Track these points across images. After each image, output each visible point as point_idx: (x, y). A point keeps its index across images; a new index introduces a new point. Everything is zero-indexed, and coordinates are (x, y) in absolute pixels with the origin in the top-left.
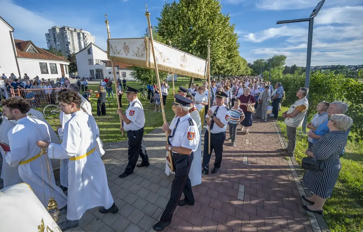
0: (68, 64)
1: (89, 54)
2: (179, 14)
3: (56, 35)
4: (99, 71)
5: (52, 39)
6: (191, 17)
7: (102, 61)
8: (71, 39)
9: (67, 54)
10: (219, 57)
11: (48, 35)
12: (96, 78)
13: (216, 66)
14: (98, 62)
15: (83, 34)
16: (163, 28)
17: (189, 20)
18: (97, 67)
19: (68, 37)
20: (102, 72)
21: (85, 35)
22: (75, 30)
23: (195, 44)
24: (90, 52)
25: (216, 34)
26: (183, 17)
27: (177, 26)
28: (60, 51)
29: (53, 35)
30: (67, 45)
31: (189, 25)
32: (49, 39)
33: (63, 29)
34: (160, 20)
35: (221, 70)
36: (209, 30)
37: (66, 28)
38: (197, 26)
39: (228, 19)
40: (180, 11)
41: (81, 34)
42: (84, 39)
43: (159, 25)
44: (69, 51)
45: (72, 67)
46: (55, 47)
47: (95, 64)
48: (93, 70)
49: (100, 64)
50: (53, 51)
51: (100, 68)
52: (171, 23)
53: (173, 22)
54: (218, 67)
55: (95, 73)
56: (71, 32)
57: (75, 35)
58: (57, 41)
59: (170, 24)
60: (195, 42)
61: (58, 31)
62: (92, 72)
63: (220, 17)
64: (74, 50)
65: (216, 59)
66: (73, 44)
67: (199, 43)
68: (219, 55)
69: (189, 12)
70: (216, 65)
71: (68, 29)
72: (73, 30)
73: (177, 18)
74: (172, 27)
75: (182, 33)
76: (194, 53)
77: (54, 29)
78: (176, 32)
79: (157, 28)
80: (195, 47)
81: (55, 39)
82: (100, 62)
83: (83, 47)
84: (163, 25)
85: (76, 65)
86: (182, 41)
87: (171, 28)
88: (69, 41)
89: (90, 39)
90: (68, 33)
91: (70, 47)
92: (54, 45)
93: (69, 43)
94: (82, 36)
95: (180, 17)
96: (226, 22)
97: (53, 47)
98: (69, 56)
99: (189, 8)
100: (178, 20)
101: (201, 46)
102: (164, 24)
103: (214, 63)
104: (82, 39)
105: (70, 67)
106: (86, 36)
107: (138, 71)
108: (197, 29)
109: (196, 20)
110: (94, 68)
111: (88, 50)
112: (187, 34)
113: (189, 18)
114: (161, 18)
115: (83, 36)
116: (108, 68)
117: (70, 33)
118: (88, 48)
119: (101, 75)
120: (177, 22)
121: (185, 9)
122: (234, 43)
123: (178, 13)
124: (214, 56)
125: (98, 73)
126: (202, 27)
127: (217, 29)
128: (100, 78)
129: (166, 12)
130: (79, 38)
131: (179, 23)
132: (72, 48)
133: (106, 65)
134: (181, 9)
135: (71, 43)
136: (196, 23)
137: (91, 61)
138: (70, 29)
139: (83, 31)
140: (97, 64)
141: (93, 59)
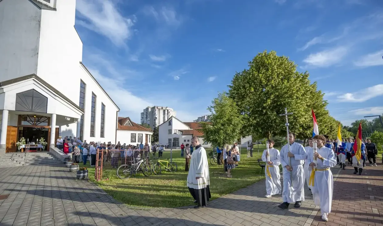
0: (152, 134)
1: (169, 125)
2: (250, 78)
3: (148, 113)
4: (176, 140)
5: (145, 116)
6: (262, 79)
7: (179, 130)
8: (158, 115)
9: (154, 127)
10: (301, 114)
11: (142, 114)
12: (173, 146)
13: (298, 125)
14: (176, 132)
15: (168, 110)
16: (234, 93)
17: (261, 82)
18: (175, 136)
19: (156, 114)
20: (178, 140)
21: (169, 111)
22: (162, 108)
23: (270, 103)
24: (170, 123)
25: (294, 91)
26: (254, 80)
27: (248, 89)
28: (148, 125)
29: (146, 113)
30: (155, 120)
31: (260, 86)
32: (142, 116)
33: (153, 108)
34: (231, 87)
35: (306, 129)
36: (284, 89)
37: (156, 107)
38: (270, 86)
39: (307, 76)
40: (251, 76)
41: (166, 110)
42: (168, 114)
43: (230, 91)
44: (155, 124)
45: (156, 138)
46: (146, 122)
47: (173, 134)
48: (171, 139)
49: (177, 133)
50: (144, 125)
51: (177, 137)
52: (241, 87)
53: (244, 87)
54: (302, 126)
55: (172, 141)
56: (159, 109)
57: (162, 111)
58: (148, 117)
59: (241, 89)
60: (269, 102)
61: (150, 110)
62: (170, 140)
63: (296, 75)
64: (159, 123)
65: (298, 117)
66: (159, 119)
67: (274, 102)
68: (301, 112)
69: (260, 75)
70: (300, 124)
71: (157, 108)
72: (161, 108)
73: (248, 82)
74: (243, 90)
75: (254, 94)
76: (269, 112)
77: (147, 109)
78: (247, 95)
79: (227, 94)
80: (270, 107)
81: (147, 116)
82: (177, 132)
83: (166, 120)
84: (233, 90)
85: (158, 136)
86: (254, 103)
87: (242, 92)
88: (156, 117)
89: (172, 113)
90: (156, 111)
91: (157, 121)
92: (146, 121)
93: (156, 118)
94: (166, 112)
95: (251, 80)
96: (305, 79)
97: (145, 122)
98: (155, 129)
99: (260, 72)
100: (249, 84)
101: (277, 105)
102: (235, 90)
103: (296, 121)
104: (166, 115)
105: (154, 138)
106: (169, 113)
107: (207, 133)
108: (270, 89)
109: (269, 81)
110: (172, 137)
111: (169, 122)
112: (260, 94)
113: (261, 80)
114: (231, 85)
115: (168, 112)
116: (183, 137)
117: (158, 111)
118: (169, 121)
119: (177, 143)
120: (248, 85)
121: (256, 73)
122: (319, 101)
123: (248, 78)
124: (294, 114)
125: (175, 142)
126: (276, 86)
127: (294, 86)
128: (176, 146)
129: (236, 79)
130: (164, 114)
131: (250, 86)
132: (158, 122)
133: (182, 133)
134: (252, 74)
135: (158, 118)
136: (269, 84)
137: (170, 131)
138: (159, 108)
139: (168, 109)
140: (175, 133)
141: (172, 129)
